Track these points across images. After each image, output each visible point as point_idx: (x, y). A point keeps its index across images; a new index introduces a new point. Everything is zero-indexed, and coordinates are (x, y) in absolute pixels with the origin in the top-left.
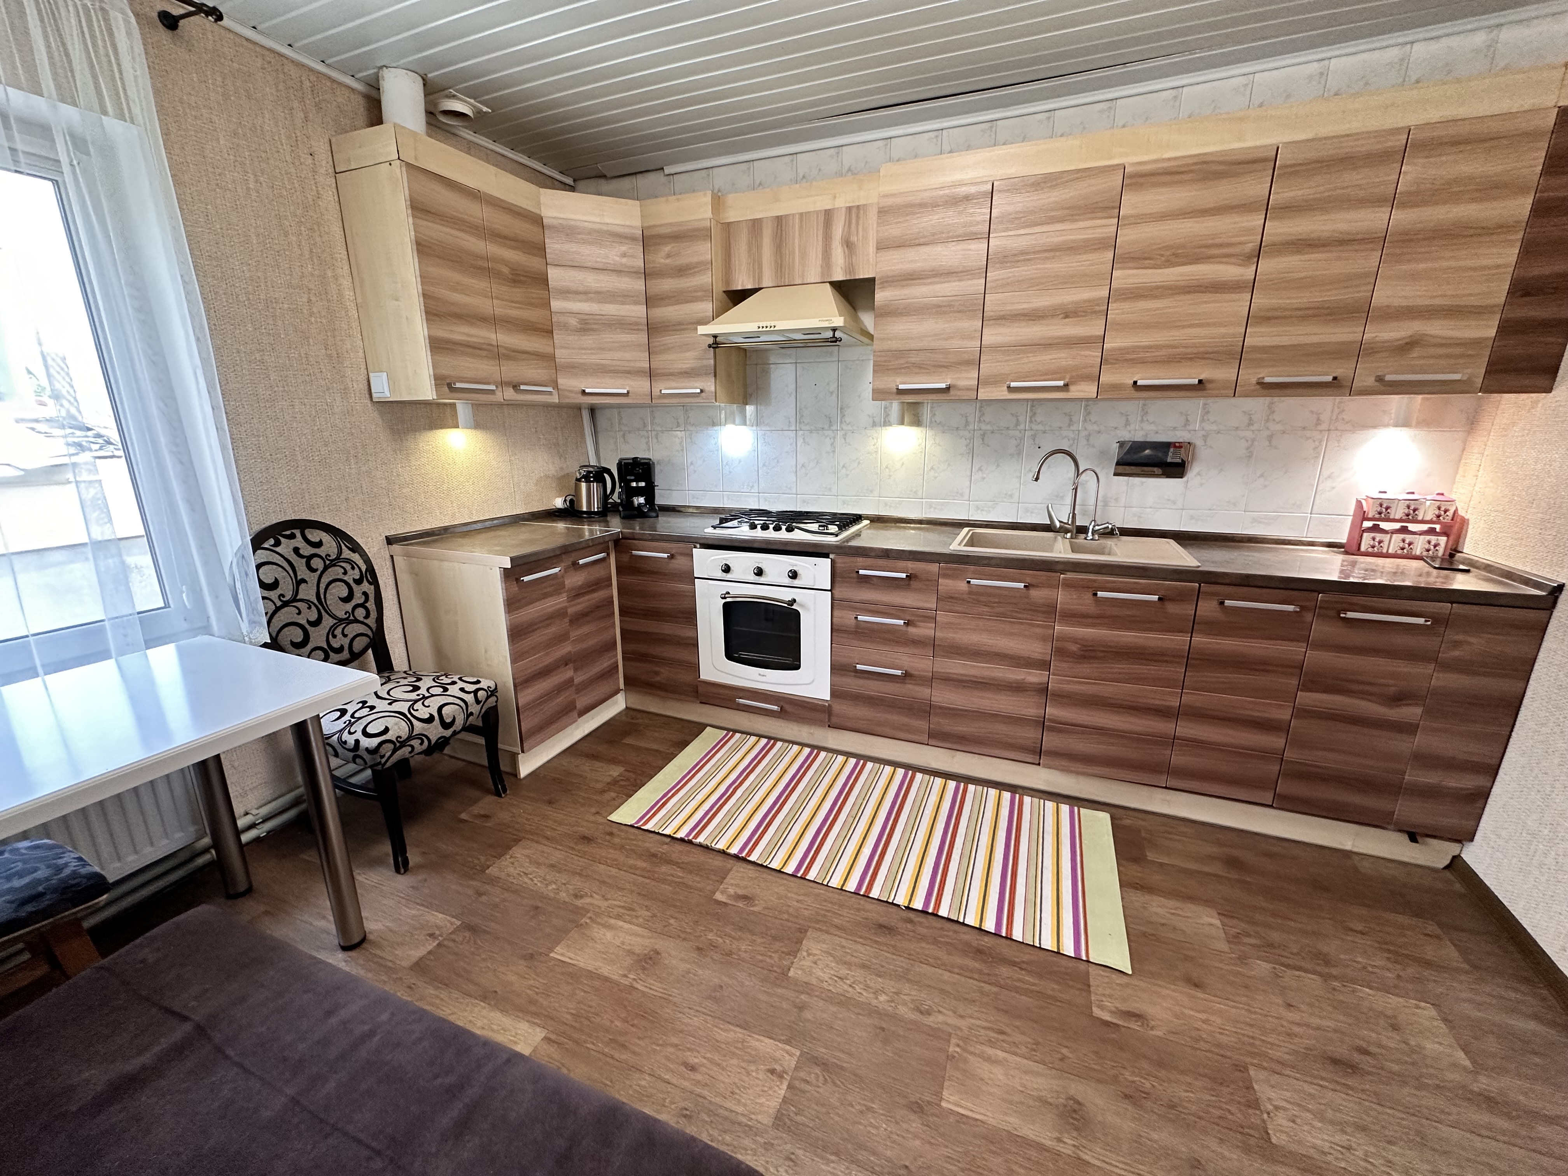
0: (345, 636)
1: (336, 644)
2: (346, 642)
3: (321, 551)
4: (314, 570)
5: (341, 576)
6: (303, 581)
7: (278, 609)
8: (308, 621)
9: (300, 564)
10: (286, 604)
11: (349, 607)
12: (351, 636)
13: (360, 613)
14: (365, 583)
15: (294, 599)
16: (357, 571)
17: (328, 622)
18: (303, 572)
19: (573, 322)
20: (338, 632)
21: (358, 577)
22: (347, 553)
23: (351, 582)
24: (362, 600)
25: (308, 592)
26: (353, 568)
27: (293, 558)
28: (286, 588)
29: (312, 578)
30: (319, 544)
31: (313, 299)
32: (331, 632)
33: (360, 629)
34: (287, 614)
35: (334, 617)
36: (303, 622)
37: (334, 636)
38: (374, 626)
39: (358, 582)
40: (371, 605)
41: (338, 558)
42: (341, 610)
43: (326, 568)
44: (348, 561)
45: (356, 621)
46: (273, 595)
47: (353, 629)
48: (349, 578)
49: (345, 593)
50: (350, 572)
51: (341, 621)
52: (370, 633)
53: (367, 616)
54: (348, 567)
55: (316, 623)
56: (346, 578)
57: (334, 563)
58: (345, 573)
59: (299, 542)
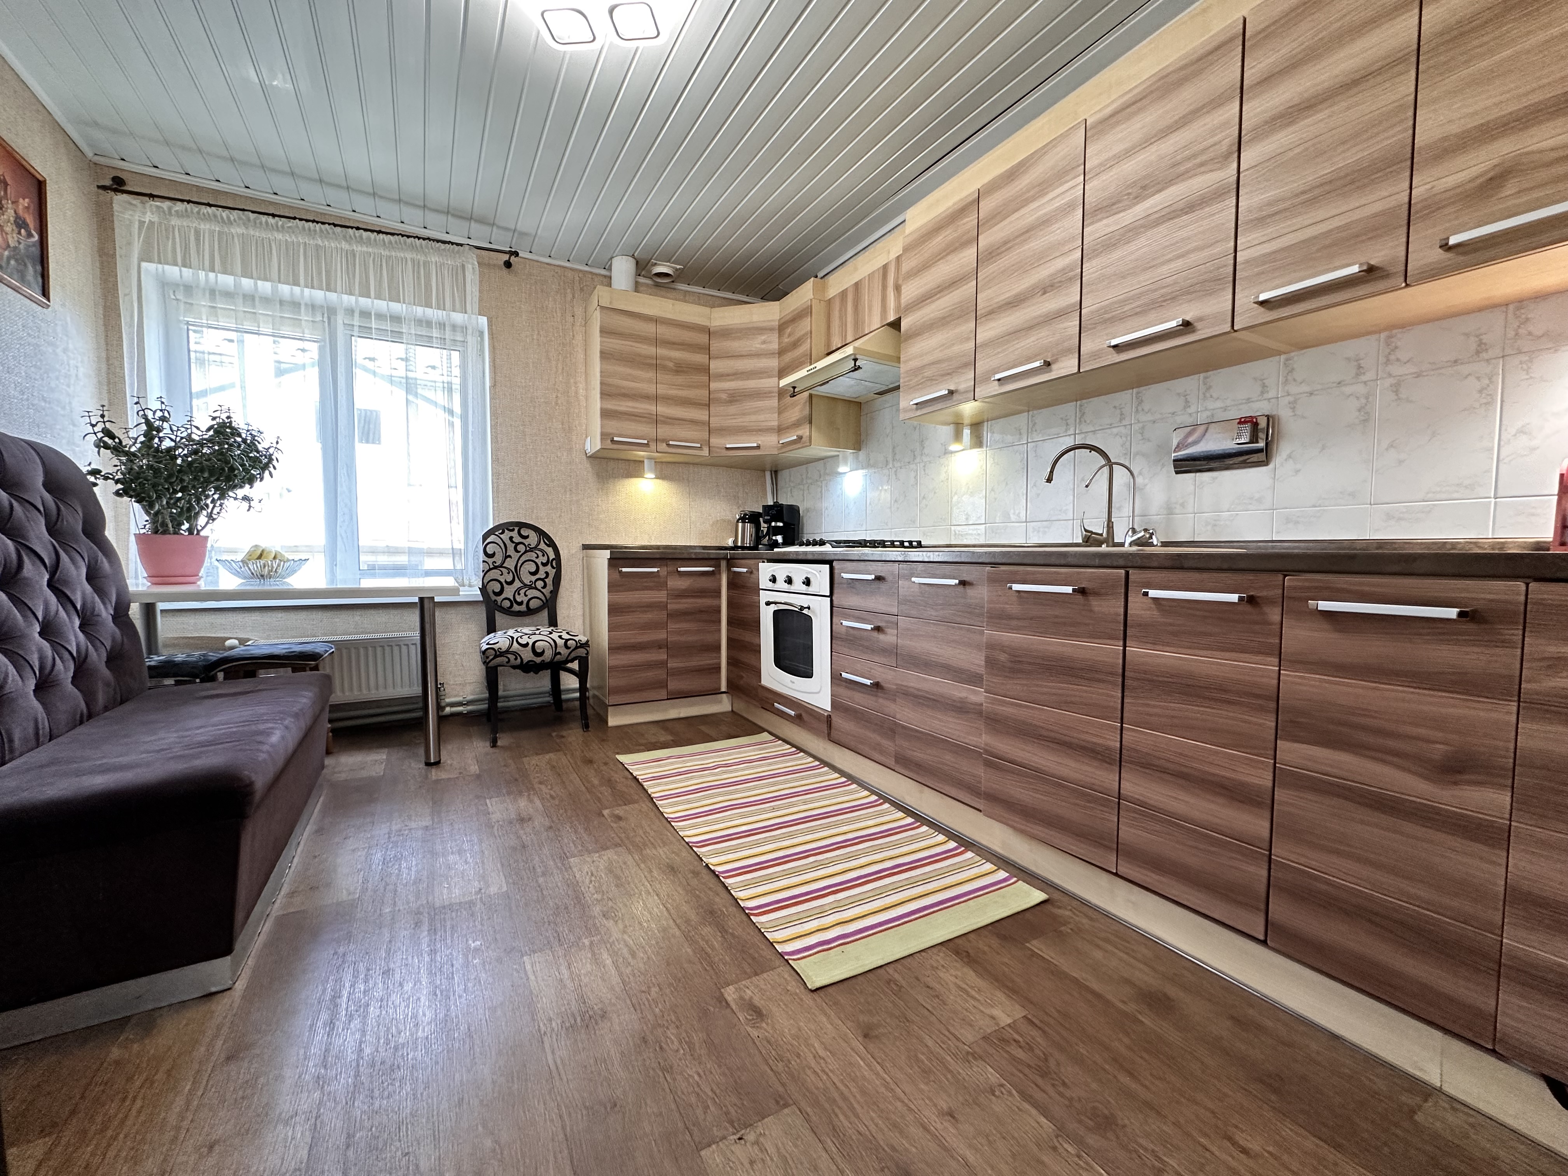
0: (526, 596)
1: (519, 599)
2: (525, 599)
3: (526, 542)
4: (517, 551)
5: (534, 559)
6: (510, 556)
7: (490, 569)
8: (506, 582)
9: (511, 546)
10: (495, 568)
11: (534, 578)
12: (529, 597)
13: (540, 584)
14: (549, 566)
15: (501, 566)
16: (545, 558)
17: (517, 584)
18: (511, 551)
19: (724, 396)
20: (522, 592)
21: (544, 561)
22: (542, 546)
23: (540, 564)
24: (543, 576)
25: (510, 564)
26: (543, 555)
27: (508, 542)
28: (498, 559)
29: (515, 556)
30: (527, 537)
31: (559, 395)
32: (518, 591)
33: (538, 594)
34: (495, 574)
35: (522, 582)
36: (503, 581)
37: (519, 594)
38: (548, 595)
39: (544, 565)
40: (549, 581)
41: (536, 548)
42: (528, 579)
43: (526, 552)
44: (542, 550)
45: (536, 588)
46: (490, 561)
47: (532, 593)
48: (539, 561)
49: (533, 569)
50: (541, 557)
51: (526, 585)
52: (543, 598)
53: (544, 587)
54: (540, 554)
55: (510, 583)
56: (537, 561)
57: (531, 550)
58: (537, 557)
59: (515, 534)
